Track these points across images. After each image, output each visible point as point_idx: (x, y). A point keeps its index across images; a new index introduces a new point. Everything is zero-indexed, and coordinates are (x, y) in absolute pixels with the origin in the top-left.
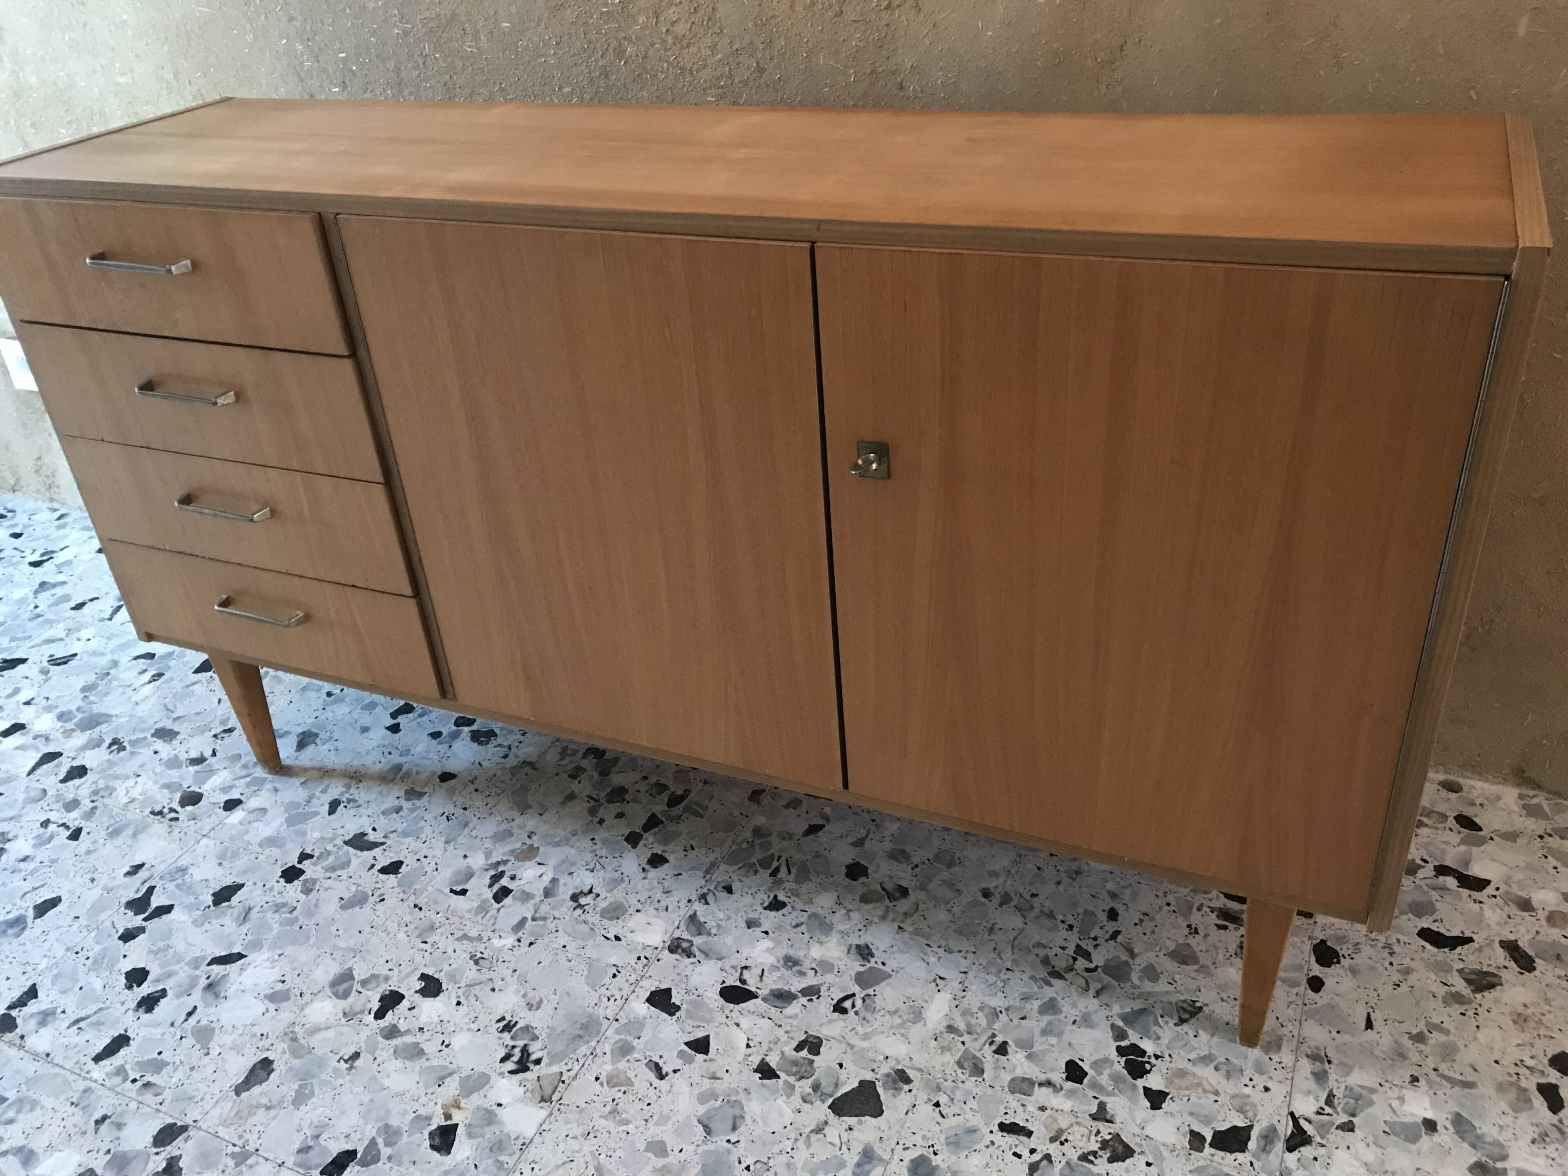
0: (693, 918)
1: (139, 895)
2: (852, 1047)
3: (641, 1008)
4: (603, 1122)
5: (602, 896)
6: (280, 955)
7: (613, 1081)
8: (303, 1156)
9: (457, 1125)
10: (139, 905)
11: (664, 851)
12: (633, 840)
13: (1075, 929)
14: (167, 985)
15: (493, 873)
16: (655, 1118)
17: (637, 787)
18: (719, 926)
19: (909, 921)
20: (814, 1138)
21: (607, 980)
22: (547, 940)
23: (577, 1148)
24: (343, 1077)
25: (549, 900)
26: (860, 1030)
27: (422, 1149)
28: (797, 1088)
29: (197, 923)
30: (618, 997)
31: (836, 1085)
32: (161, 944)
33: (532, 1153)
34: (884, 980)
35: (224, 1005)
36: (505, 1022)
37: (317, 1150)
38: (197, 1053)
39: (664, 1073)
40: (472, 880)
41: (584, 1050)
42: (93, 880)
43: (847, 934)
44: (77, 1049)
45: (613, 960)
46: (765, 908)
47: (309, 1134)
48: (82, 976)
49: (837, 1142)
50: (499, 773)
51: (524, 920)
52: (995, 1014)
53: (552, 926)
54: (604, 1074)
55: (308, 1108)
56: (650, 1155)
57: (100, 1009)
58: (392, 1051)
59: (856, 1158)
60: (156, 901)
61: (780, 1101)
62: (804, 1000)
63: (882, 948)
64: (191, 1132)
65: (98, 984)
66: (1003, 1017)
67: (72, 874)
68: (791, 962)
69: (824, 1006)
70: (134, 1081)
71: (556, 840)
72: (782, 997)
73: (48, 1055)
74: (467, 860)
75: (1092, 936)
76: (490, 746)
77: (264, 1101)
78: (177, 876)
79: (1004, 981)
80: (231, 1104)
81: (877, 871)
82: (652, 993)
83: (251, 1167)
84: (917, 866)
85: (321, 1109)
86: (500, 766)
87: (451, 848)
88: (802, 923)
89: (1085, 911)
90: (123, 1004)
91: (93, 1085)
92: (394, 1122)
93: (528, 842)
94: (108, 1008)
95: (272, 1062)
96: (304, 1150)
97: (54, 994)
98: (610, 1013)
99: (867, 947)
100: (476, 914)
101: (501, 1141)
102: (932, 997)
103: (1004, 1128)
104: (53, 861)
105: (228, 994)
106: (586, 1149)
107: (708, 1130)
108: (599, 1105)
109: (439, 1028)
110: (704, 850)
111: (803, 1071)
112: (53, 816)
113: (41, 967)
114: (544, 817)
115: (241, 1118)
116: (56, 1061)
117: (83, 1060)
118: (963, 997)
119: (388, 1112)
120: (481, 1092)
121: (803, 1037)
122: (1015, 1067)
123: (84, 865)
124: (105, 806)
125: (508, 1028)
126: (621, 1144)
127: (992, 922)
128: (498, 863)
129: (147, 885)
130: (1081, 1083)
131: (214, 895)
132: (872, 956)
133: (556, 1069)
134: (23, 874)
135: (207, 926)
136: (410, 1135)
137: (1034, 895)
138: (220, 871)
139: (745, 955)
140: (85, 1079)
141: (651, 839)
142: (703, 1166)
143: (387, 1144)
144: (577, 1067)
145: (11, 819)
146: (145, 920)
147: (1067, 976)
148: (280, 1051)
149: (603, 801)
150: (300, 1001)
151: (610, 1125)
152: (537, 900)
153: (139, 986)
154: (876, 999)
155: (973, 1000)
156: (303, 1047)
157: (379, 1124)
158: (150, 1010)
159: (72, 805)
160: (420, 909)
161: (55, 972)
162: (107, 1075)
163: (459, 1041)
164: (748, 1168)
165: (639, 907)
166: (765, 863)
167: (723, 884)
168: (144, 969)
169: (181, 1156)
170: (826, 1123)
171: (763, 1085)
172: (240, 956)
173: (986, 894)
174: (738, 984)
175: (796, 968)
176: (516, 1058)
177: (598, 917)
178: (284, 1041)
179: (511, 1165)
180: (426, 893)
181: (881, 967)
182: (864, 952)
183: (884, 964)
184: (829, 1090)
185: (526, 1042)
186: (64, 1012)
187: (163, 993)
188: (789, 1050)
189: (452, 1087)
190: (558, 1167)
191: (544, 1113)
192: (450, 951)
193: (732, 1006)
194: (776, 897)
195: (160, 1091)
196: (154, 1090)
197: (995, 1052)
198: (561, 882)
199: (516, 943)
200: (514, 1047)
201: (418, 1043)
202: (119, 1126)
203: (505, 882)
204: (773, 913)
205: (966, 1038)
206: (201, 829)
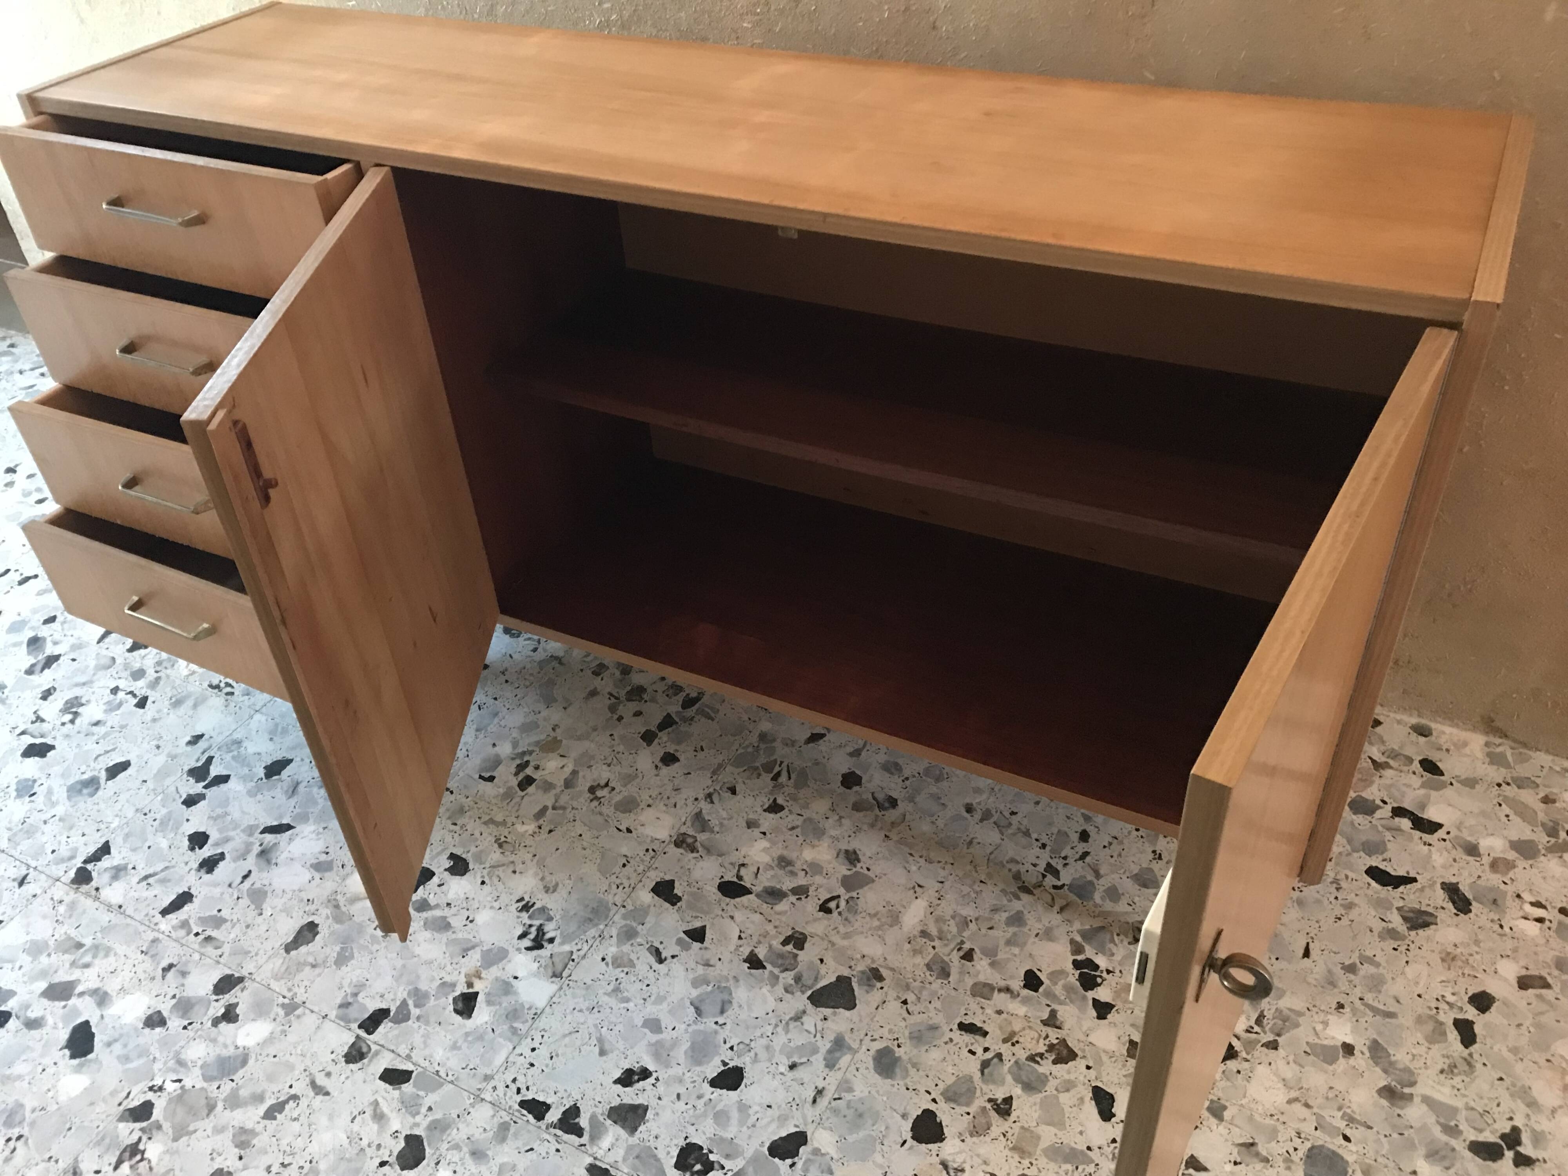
0: (698, 816)
1: (199, 764)
2: (833, 944)
3: (646, 897)
4: (606, 999)
5: (617, 790)
6: (325, 828)
7: (618, 962)
8: (342, 1011)
9: (477, 993)
10: (199, 773)
11: (677, 751)
12: (648, 737)
13: (1048, 848)
14: (226, 849)
15: (518, 762)
16: (653, 998)
17: (655, 687)
18: (721, 825)
19: (895, 831)
20: (792, 1025)
21: (617, 869)
22: (565, 828)
23: (582, 1020)
24: (378, 943)
25: (569, 791)
26: (842, 929)
27: (447, 1012)
28: (781, 979)
29: (251, 794)
30: (627, 885)
31: (816, 979)
32: (219, 811)
33: (542, 1023)
34: (867, 884)
35: (275, 871)
36: (524, 903)
37: (355, 1006)
38: (252, 913)
39: (663, 957)
40: (500, 768)
41: (593, 932)
42: (158, 747)
43: (838, 840)
44: (147, 902)
45: (624, 850)
46: (765, 811)
47: (349, 991)
48: (150, 836)
49: (813, 1030)
50: (528, 666)
51: (545, 808)
52: (965, 923)
53: (570, 816)
54: (610, 955)
55: (349, 969)
56: (646, 1031)
57: (167, 868)
58: (422, 923)
59: (828, 1046)
60: (215, 770)
61: (765, 990)
62: (793, 898)
63: (868, 854)
64: (247, 983)
65: (164, 844)
66: (973, 926)
67: (140, 740)
68: (784, 862)
69: (811, 905)
70: (197, 934)
71: (578, 733)
72: (774, 895)
73: (120, 907)
74: (496, 749)
75: (1063, 855)
76: (521, 639)
77: (311, 959)
78: (233, 748)
79: (977, 893)
80: (281, 961)
81: (870, 781)
82: (657, 883)
83: (298, 1017)
84: (907, 779)
85: (359, 971)
86: (529, 659)
87: (482, 736)
88: (797, 827)
89: (1059, 831)
90: (187, 863)
91: (161, 936)
92: (423, 986)
93: (552, 734)
94: (173, 867)
95: (317, 925)
96: (345, 1005)
97: (125, 852)
98: (618, 900)
99: (855, 852)
100: (502, 800)
101: (516, 1010)
102: (910, 902)
103: (962, 1027)
104: (123, 727)
105: (278, 861)
106: (590, 1022)
107: (699, 1011)
108: (604, 983)
109: (465, 905)
110: (712, 752)
111: (787, 964)
112: (122, 684)
113: (113, 826)
114: (568, 710)
115: (290, 974)
116: (127, 913)
117: (152, 912)
118: (938, 905)
119: (418, 977)
120: (501, 965)
121: (790, 933)
122: (979, 972)
123: (150, 732)
124: (168, 676)
125: (526, 908)
126: (621, 1019)
127: (971, 836)
128: (524, 753)
129: (206, 756)
130: (1036, 991)
131: (265, 768)
132: (859, 861)
133: (567, 948)
134: (96, 737)
135: (259, 797)
136: (436, 999)
137: (1013, 813)
138: (270, 746)
139: (743, 853)
140: (153, 930)
141: (665, 739)
142: (693, 1043)
143: (416, 1006)
144: (586, 947)
145: (84, 684)
146: (205, 787)
147: (1035, 892)
148: (324, 916)
149: (623, 698)
150: (342, 872)
151: (612, 1002)
152: (558, 790)
153: (200, 848)
154: (859, 901)
155: (947, 908)
156: (344, 913)
157: (410, 987)
158: (210, 871)
159: (138, 674)
160: (452, 792)
161: (126, 830)
162: (173, 927)
163: (483, 917)
164: (732, 1048)
165: (650, 802)
166: (768, 768)
167: (727, 785)
168: (204, 833)
169: (237, 1004)
170: (804, 1012)
171: (751, 974)
172: (289, 827)
173: (969, 809)
174: (735, 879)
175: (789, 868)
176: (532, 936)
177: (612, 809)
178: (327, 907)
179: (524, 1032)
180: (457, 778)
181: (866, 872)
182: (852, 857)
183: (868, 869)
184: (810, 982)
185: (541, 922)
186: (134, 868)
187: (222, 857)
188: (776, 943)
189: (474, 959)
190: (565, 1036)
191: (555, 987)
192: (477, 834)
193: (728, 900)
194: (775, 800)
195: (219, 944)
196: (215, 943)
197: (962, 958)
198: (581, 774)
199: (537, 830)
200: (530, 926)
201: (446, 917)
202: (184, 974)
203: (529, 771)
204: (772, 815)
205: (937, 943)
206: (254, 705)
